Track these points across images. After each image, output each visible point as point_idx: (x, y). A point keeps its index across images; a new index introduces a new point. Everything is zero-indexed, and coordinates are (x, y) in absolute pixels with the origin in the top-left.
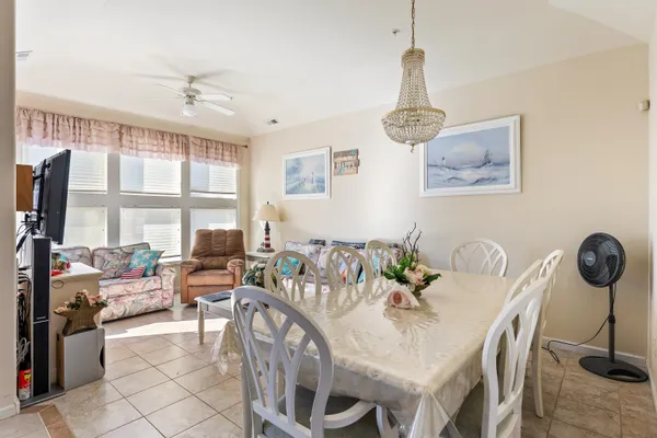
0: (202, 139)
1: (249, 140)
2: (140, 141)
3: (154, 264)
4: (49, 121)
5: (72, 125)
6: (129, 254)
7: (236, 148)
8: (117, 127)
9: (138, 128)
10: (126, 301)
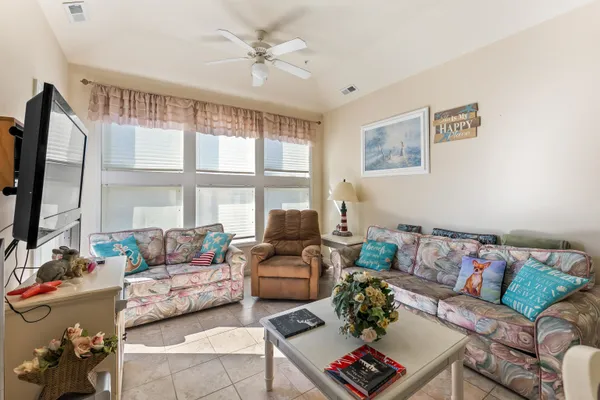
0: (275, 115)
1: (322, 116)
2: (215, 118)
3: (224, 249)
4: (126, 98)
5: (148, 102)
6: (203, 236)
7: (308, 125)
8: (192, 103)
9: (213, 105)
10: (191, 294)
